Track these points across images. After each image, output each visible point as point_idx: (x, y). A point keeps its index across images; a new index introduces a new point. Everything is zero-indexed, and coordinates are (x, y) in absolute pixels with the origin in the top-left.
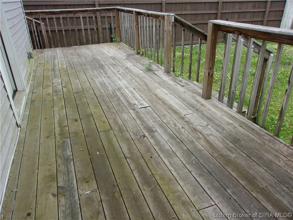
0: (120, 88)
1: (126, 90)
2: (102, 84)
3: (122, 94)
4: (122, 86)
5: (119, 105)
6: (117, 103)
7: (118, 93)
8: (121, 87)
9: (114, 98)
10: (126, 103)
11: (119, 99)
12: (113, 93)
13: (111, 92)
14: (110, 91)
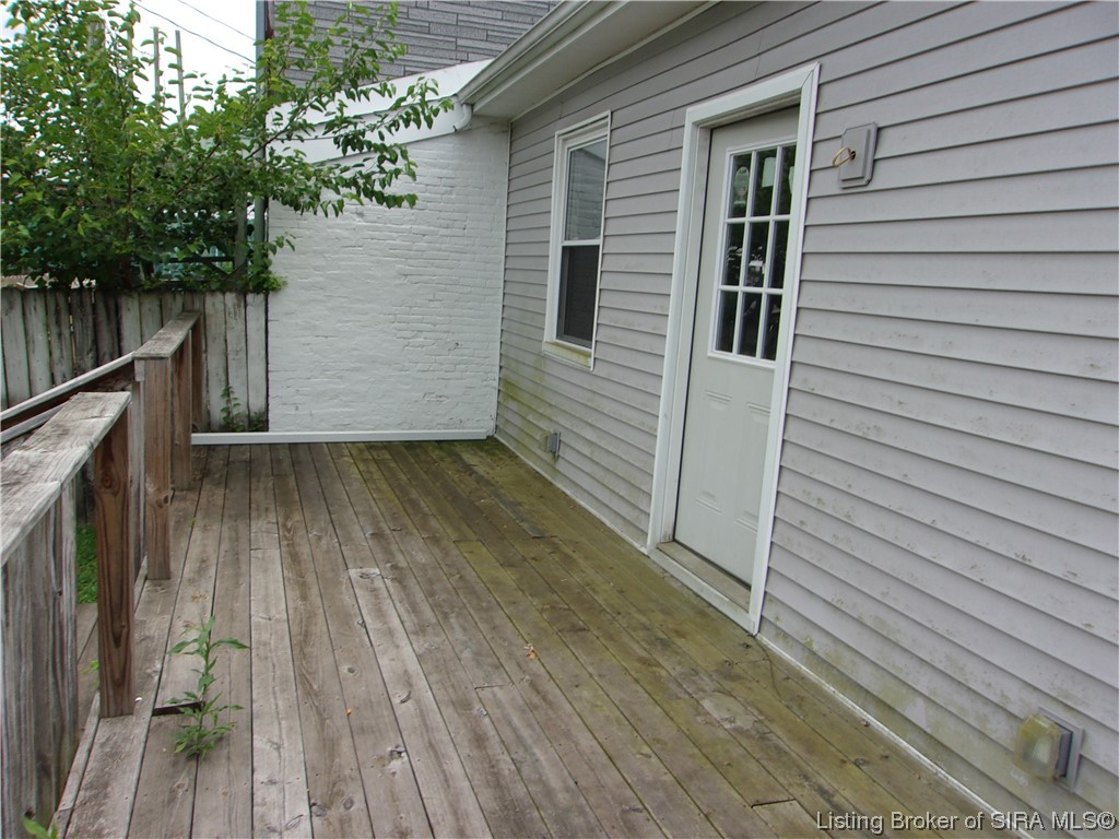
0: (416, 633)
1: (396, 622)
2: (489, 660)
3: (414, 609)
4: (403, 642)
5: (431, 582)
6: (437, 587)
7: (429, 614)
8: (412, 637)
9: (444, 600)
10: (412, 583)
11: (430, 594)
12: (446, 616)
13: (452, 620)
14: (456, 626)
